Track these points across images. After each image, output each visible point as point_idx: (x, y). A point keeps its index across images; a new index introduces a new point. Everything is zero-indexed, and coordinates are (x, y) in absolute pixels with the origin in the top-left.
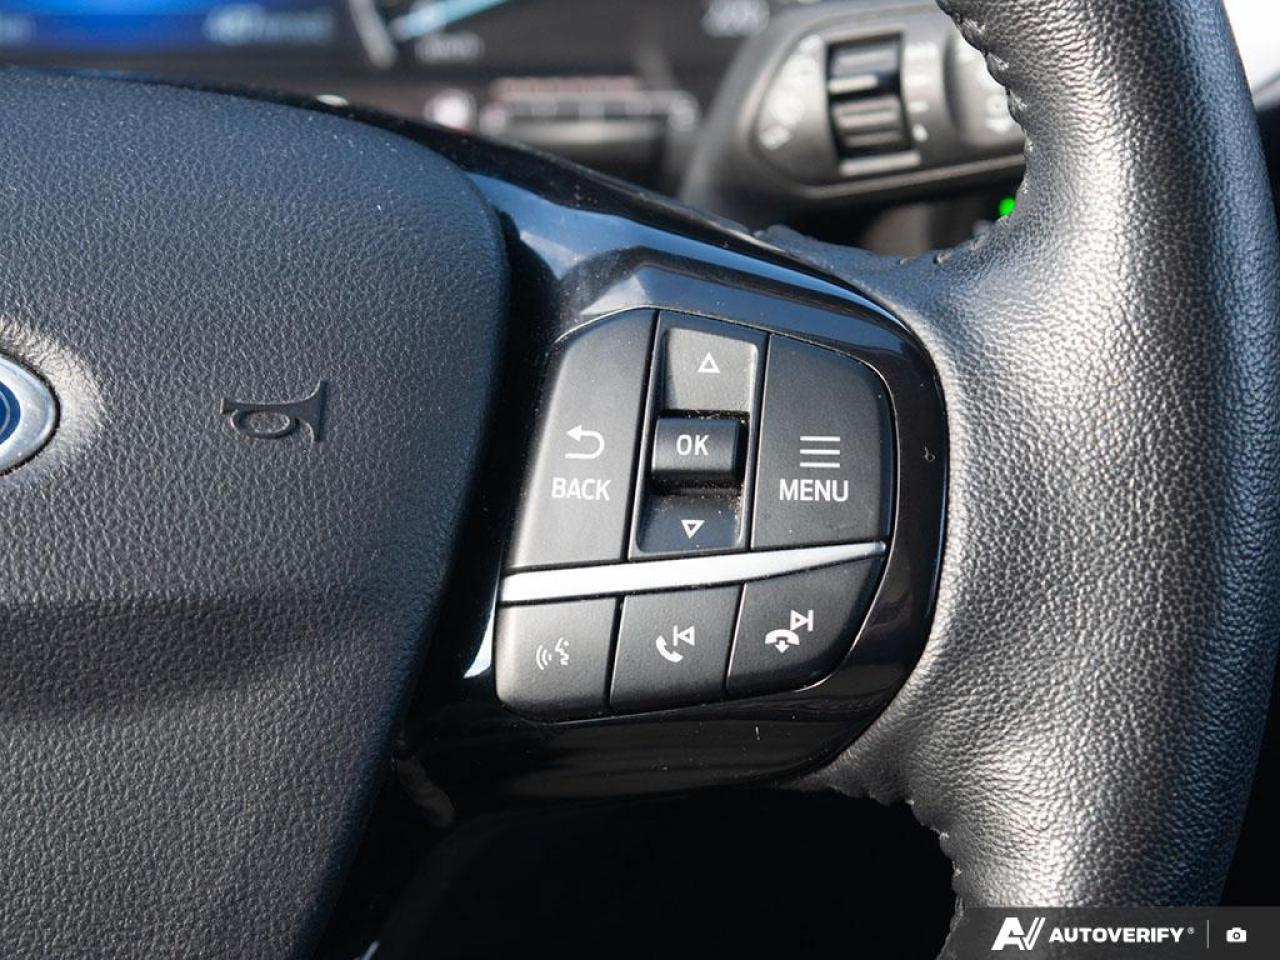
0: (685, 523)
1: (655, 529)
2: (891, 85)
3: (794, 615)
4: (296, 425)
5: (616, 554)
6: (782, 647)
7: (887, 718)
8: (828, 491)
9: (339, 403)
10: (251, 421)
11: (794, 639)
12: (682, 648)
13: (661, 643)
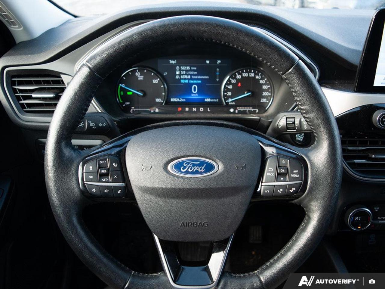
0: (281, 178)
1: (278, 179)
2: (294, 123)
3: (293, 188)
4: (243, 169)
5: (274, 181)
6: (291, 192)
7: (300, 198)
8: (297, 176)
9: (247, 166)
10: (238, 168)
11: (293, 191)
12: (281, 191)
13: (279, 191)
